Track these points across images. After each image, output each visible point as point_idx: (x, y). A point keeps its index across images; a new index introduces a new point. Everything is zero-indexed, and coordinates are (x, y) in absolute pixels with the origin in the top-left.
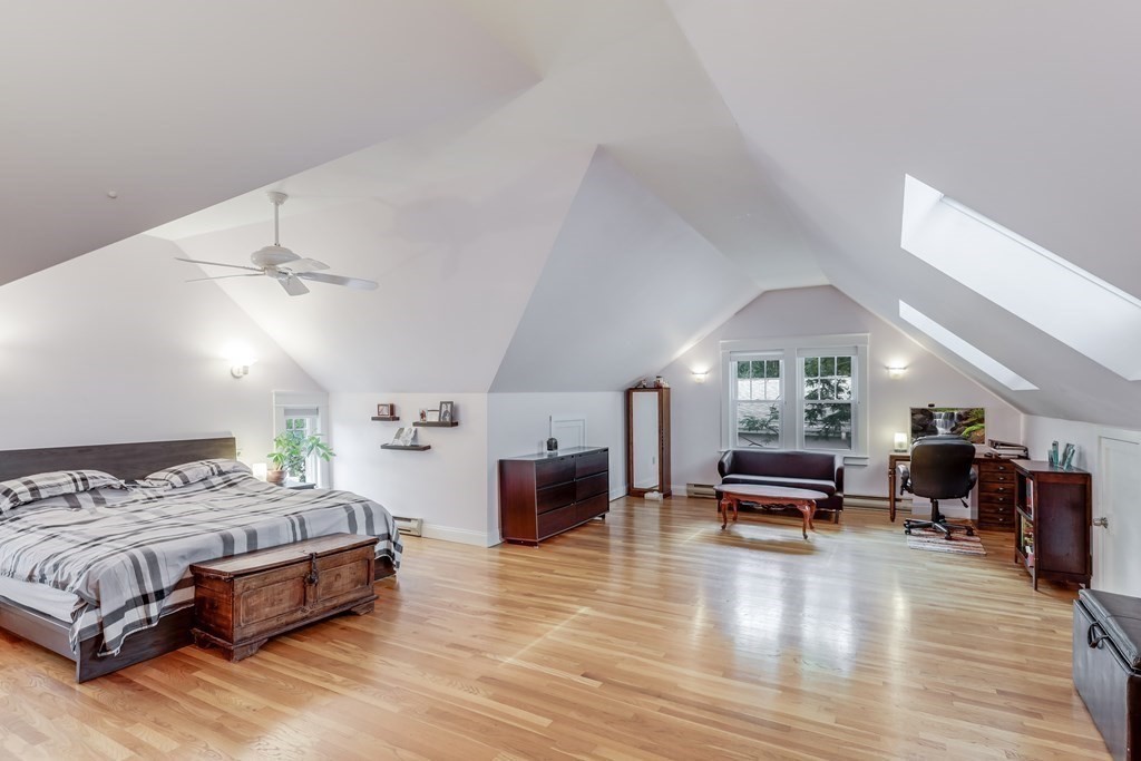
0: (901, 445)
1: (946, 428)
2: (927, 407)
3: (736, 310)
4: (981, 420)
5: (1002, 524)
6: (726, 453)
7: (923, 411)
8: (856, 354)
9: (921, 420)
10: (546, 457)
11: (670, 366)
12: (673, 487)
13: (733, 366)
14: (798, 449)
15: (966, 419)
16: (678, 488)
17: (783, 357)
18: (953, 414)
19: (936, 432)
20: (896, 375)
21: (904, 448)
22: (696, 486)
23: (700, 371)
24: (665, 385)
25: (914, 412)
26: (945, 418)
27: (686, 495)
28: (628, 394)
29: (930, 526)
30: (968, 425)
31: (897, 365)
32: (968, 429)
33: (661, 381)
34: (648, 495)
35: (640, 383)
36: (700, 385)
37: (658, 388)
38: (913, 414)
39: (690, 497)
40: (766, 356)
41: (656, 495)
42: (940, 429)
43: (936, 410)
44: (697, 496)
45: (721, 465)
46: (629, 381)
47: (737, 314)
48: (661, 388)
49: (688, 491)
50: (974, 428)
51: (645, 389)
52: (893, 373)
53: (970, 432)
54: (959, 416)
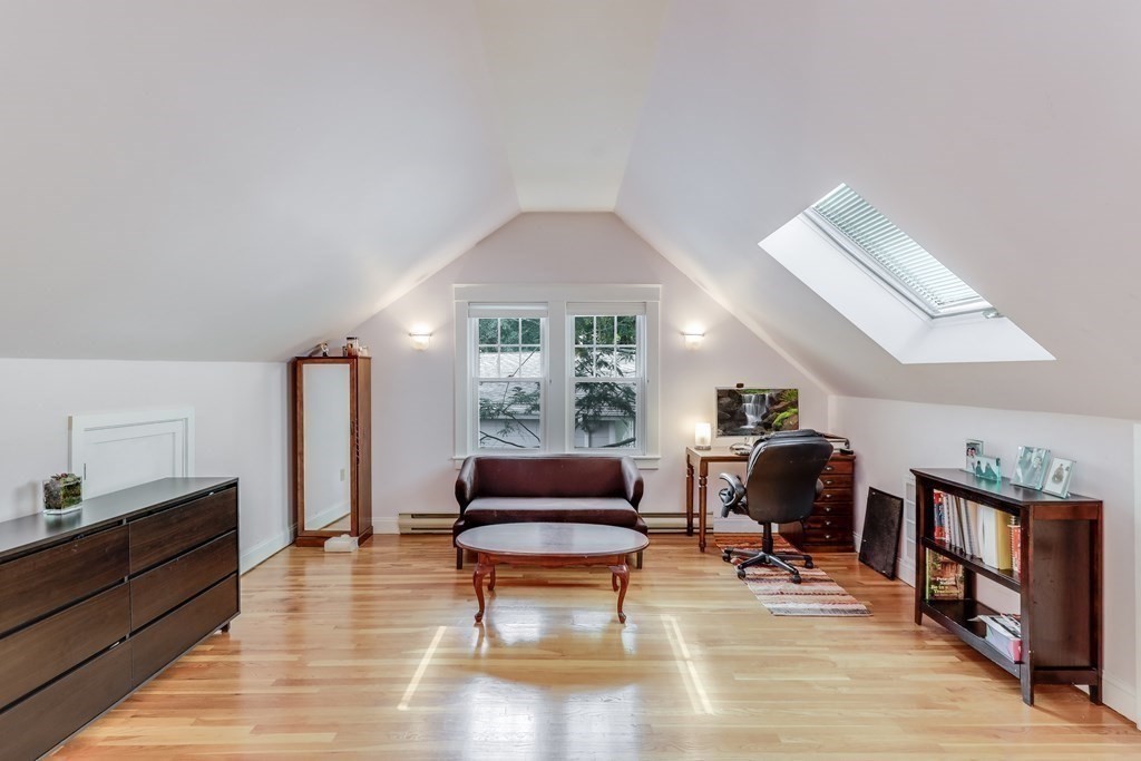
0: (703, 440)
1: (757, 415)
2: (734, 387)
3: (478, 240)
4: (795, 404)
5: (829, 543)
6: (465, 462)
7: (730, 393)
8: (645, 312)
9: (729, 405)
10: (40, 535)
11: (373, 322)
12: (375, 520)
13: (473, 326)
14: (568, 450)
15: (778, 403)
16: (384, 521)
17: (546, 314)
18: (764, 396)
19: (745, 421)
20: (695, 344)
21: (708, 445)
22: (413, 516)
23: (421, 332)
24: (362, 351)
25: (721, 394)
26: (756, 402)
27: (397, 531)
28: (295, 367)
29: (763, 558)
30: (781, 411)
31: (694, 331)
32: (781, 415)
33: (356, 345)
34: (331, 544)
35: (318, 348)
36: (421, 355)
37: (350, 357)
38: (719, 398)
39: (402, 534)
40: (522, 311)
41: (347, 543)
42: (750, 417)
43: (745, 392)
44: (416, 534)
45: (460, 487)
46: (299, 344)
47: (480, 243)
48: (356, 357)
49: (401, 526)
50: (786, 414)
51: (326, 358)
52: (690, 340)
53: (782, 420)
54: (771, 398)
